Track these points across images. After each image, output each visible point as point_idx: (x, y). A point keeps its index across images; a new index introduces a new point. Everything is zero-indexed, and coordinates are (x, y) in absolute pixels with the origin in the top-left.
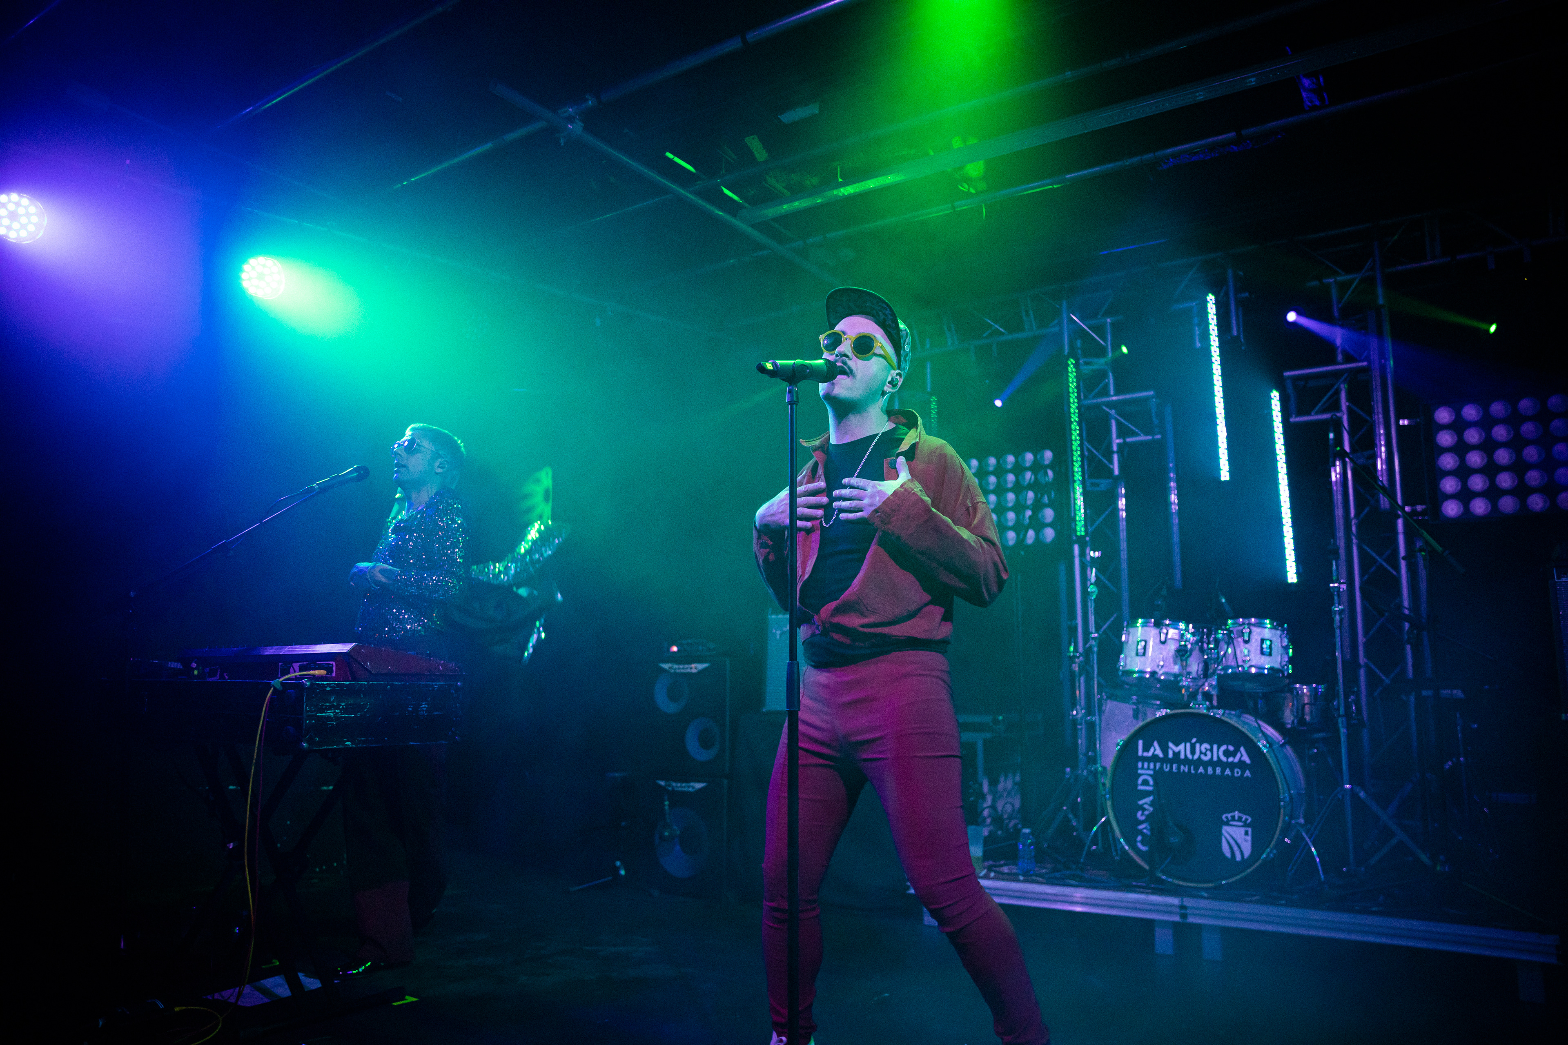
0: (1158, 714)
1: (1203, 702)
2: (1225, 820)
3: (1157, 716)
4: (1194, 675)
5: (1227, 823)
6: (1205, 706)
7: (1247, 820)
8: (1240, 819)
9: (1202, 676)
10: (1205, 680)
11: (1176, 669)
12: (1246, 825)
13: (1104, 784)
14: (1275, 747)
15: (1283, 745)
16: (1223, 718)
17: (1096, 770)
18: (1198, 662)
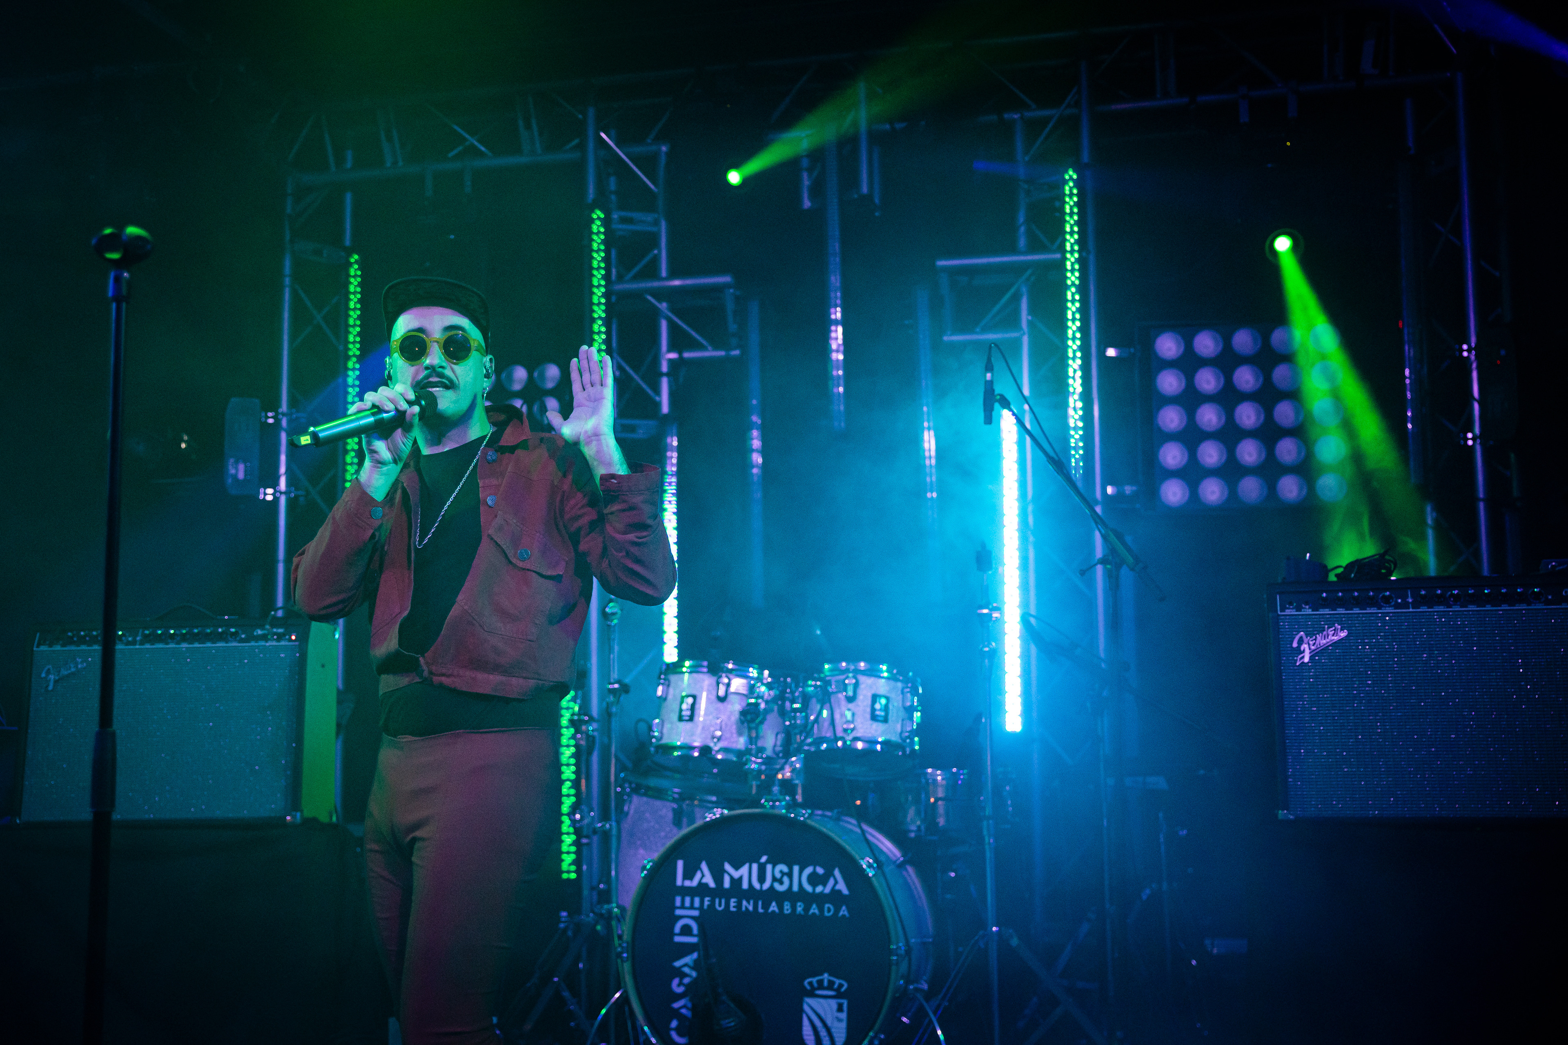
0: (709, 817)
1: (781, 797)
2: (808, 987)
3: (708, 819)
4: (769, 752)
5: (812, 994)
6: (783, 803)
7: (841, 986)
8: (831, 983)
9: (781, 755)
10: (783, 761)
11: (741, 743)
12: (839, 995)
13: (620, 937)
14: (888, 869)
15: (901, 866)
16: (809, 822)
17: (610, 911)
18: (775, 732)
